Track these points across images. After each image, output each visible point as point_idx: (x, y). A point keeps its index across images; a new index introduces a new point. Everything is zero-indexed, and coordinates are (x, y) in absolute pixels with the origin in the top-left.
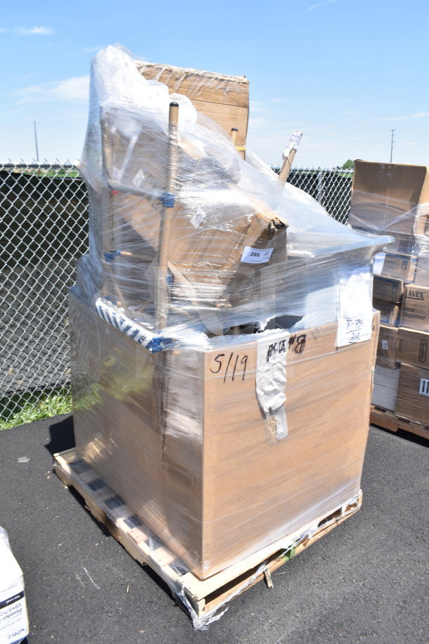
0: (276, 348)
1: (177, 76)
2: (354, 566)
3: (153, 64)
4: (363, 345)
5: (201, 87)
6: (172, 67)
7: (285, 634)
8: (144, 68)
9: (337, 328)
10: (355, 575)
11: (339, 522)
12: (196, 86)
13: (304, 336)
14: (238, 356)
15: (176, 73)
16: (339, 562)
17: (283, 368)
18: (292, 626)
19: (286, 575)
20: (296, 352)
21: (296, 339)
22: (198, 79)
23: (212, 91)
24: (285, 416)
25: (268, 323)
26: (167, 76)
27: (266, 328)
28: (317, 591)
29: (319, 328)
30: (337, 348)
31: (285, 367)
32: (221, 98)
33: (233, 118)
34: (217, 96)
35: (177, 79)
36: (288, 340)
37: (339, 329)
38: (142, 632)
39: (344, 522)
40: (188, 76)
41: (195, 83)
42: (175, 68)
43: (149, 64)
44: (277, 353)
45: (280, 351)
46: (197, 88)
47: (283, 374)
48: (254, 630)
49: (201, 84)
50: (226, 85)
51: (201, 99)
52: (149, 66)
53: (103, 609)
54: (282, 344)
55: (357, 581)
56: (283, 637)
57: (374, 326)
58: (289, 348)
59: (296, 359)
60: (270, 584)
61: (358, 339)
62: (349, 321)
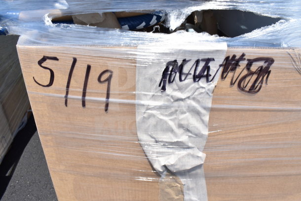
0: (185, 71)
13: (270, 61)
14: (89, 68)
17: (203, 111)
20: (241, 89)
21: (243, 64)
24: (203, 182)
27: (183, 27)
31: (212, 110)
36: (220, 60)
44: (189, 80)
47: (203, 121)
54: (202, 65)
58: (223, 77)
59: (240, 101)
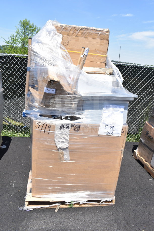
0: (64, 126)
1: (77, 29)
2: (90, 222)
3: (68, 25)
4: (115, 138)
5: (88, 33)
6: (75, 26)
7: (45, 227)
8: (64, 27)
9: (99, 127)
10: (87, 224)
11: (100, 205)
12: (85, 33)
13: (80, 125)
14: (47, 125)
15: (77, 28)
16: (86, 218)
18: (49, 226)
19: (65, 211)
20: (75, 131)
21: (75, 126)
22: (86, 30)
23: (93, 34)
24: (68, 153)
25: (65, 117)
26: (74, 29)
27: (64, 119)
28: (68, 221)
29: (88, 124)
30: (99, 135)
31: (69, 134)
32: (97, 37)
33: (101, 44)
34: (95, 36)
35: (77, 30)
36: (70, 125)
37: (100, 127)
38: (11, 203)
39: (103, 206)
40: (82, 29)
41: (85, 32)
42: (77, 26)
43: (66, 25)
44: (65, 128)
45: (67, 128)
47: (67, 136)
48: (38, 220)
49: (88, 32)
50: (99, 32)
51: (88, 37)
52: (66, 26)
53: (9, 192)
54: (67, 125)
55: (85, 227)
56: (43, 227)
57: (123, 131)
58: (71, 128)
59: (75, 133)
60: (56, 211)
61: (112, 134)
62: (106, 125)
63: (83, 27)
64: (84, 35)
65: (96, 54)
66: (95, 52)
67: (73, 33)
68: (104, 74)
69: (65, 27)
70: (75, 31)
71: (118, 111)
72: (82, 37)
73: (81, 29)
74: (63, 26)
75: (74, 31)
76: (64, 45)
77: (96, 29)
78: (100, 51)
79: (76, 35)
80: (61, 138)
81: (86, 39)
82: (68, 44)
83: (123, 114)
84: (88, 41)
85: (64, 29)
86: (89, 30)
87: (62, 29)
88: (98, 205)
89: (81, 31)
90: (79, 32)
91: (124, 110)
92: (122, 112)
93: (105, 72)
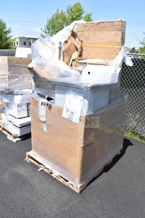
0: (43, 104)
5: (103, 26)
12: (101, 26)
13: (51, 105)
15: (95, 23)
18: (25, 174)
19: (43, 174)
20: (49, 109)
23: (107, 27)
24: (46, 126)
31: (46, 111)
32: (111, 29)
33: (115, 36)
34: (109, 28)
37: (63, 110)
41: (101, 25)
46: (102, 27)
49: (103, 25)
50: (113, 23)
51: (103, 30)
54: (45, 104)
55: (40, 189)
56: (22, 173)
57: (81, 120)
58: (47, 106)
59: (49, 111)
60: (39, 170)
61: (72, 120)
62: (68, 110)
63: (99, 21)
64: (100, 28)
65: (111, 46)
66: (110, 44)
67: (92, 29)
68: (107, 65)
69: (86, 24)
70: (94, 26)
71: (78, 98)
72: (99, 31)
73: (97, 23)
74: (84, 24)
75: (92, 27)
76: (86, 40)
77: (110, 21)
78: (114, 42)
79: (94, 30)
80: (42, 113)
81: (102, 32)
82: (88, 39)
83: (83, 102)
84: (104, 34)
85: (85, 26)
86: (104, 24)
87: (84, 26)
88: (67, 185)
89: (98, 26)
90: (96, 27)
91: (84, 98)
92: (82, 100)
93: (108, 64)
